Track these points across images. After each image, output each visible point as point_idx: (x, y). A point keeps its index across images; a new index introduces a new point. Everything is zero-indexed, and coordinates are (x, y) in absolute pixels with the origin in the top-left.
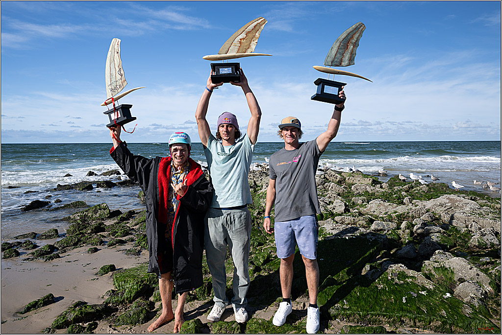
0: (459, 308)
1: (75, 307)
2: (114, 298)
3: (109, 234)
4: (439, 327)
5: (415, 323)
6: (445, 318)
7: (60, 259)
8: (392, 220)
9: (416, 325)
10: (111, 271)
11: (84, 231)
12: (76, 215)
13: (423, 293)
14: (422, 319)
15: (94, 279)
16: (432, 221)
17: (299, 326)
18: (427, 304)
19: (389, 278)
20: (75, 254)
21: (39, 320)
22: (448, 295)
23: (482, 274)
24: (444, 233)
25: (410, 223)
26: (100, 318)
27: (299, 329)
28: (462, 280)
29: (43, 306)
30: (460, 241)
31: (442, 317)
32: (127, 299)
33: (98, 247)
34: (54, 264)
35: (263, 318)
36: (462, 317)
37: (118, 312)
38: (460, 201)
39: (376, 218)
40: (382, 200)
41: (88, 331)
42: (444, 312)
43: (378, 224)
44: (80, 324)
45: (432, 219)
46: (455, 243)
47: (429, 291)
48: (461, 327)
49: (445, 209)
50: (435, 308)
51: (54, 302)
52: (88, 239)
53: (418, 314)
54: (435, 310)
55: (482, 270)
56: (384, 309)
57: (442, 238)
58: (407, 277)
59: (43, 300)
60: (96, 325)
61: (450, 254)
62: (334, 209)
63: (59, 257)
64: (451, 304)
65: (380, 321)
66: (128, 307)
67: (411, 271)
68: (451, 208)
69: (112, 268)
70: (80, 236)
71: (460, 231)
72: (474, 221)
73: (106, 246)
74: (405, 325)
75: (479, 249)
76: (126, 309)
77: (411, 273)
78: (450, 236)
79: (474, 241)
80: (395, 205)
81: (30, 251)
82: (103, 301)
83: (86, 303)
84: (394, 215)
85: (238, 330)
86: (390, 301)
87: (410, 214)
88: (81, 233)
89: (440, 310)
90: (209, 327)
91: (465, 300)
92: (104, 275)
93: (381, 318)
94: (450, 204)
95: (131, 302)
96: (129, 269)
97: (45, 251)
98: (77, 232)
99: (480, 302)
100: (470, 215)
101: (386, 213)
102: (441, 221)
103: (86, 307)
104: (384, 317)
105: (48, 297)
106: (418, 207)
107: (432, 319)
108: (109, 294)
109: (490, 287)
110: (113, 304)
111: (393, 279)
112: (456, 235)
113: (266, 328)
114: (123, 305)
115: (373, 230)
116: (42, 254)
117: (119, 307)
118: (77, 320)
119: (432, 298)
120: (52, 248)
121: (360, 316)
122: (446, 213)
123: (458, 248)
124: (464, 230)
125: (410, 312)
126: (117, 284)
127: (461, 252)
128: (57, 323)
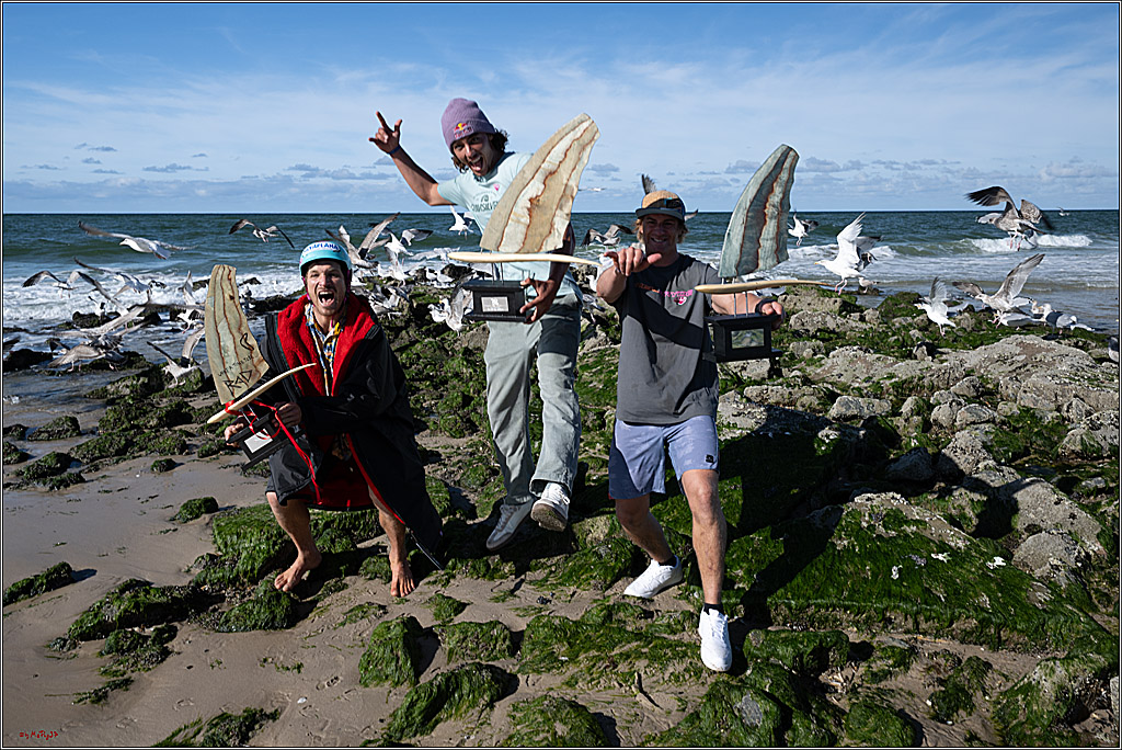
0: (1021, 589)
1: (122, 591)
2: (215, 572)
3: (202, 428)
4: (971, 633)
5: (917, 623)
6: (988, 612)
7: (86, 485)
8: (881, 394)
9: (918, 628)
10: (207, 512)
11: (141, 421)
12: (121, 384)
13: (940, 557)
14: (934, 615)
15: (168, 531)
16: (978, 397)
17: (646, 633)
18: (948, 582)
19: (865, 524)
20: (120, 475)
21: (40, 621)
22: (999, 561)
23: (1082, 515)
24: (1003, 423)
25: (924, 400)
26: (182, 616)
27: (647, 637)
28: (1033, 529)
29: (48, 590)
30: (1039, 442)
31: (980, 609)
32: (245, 573)
33: (177, 459)
34: (73, 496)
35: (563, 614)
36: (1027, 610)
37: (225, 604)
38: (1048, 351)
39: (843, 390)
40: (861, 349)
41: (154, 644)
42: (986, 598)
43: (847, 404)
44: (136, 629)
45: (977, 391)
46: (1026, 448)
47: (954, 552)
48: (1022, 631)
49: (1010, 369)
50: (966, 591)
51: (74, 581)
52: (150, 440)
53: (926, 603)
54: (965, 594)
55: (1083, 507)
56: (846, 593)
57: (997, 435)
58: (907, 522)
59: (47, 577)
60: (173, 633)
61: (1013, 471)
62: (745, 369)
63: (83, 481)
64: (1003, 580)
65: (836, 620)
66: (249, 594)
67: (915, 510)
68: (1025, 366)
69: (210, 505)
70: (132, 432)
71: (1041, 418)
72: (1075, 396)
73: (195, 456)
74: (893, 628)
75: (1083, 458)
76: (244, 596)
77: (915, 512)
78: (1016, 430)
79: (1072, 441)
80: (891, 359)
81: (14, 468)
82: (190, 578)
83: (149, 584)
84: (888, 382)
85: (504, 640)
86: (863, 575)
87: (926, 381)
88: (133, 427)
89: (977, 595)
90: (437, 636)
91: (1038, 573)
92: (190, 522)
93: (840, 614)
94: (1023, 357)
95: (254, 581)
96: (250, 508)
97: (49, 467)
98: (123, 423)
99: (1072, 577)
100: (1067, 381)
101: (866, 381)
102: (999, 396)
103: (147, 592)
104: (845, 611)
105: (57, 570)
106: (945, 364)
107: (957, 614)
108: (203, 563)
109: (1098, 544)
110: (212, 585)
111: (871, 527)
112: (1030, 428)
113: (570, 637)
114: (237, 589)
115: (834, 418)
116: (40, 474)
117: (228, 592)
118: (126, 620)
119: (962, 568)
120: (65, 460)
121: (790, 608)
122: (1011, 379)
123: (1031, 459)
124: (1050, 416)
125: (905, 599)
126: (220, 541)
127: (1038, 466)
128: (81, 627)
